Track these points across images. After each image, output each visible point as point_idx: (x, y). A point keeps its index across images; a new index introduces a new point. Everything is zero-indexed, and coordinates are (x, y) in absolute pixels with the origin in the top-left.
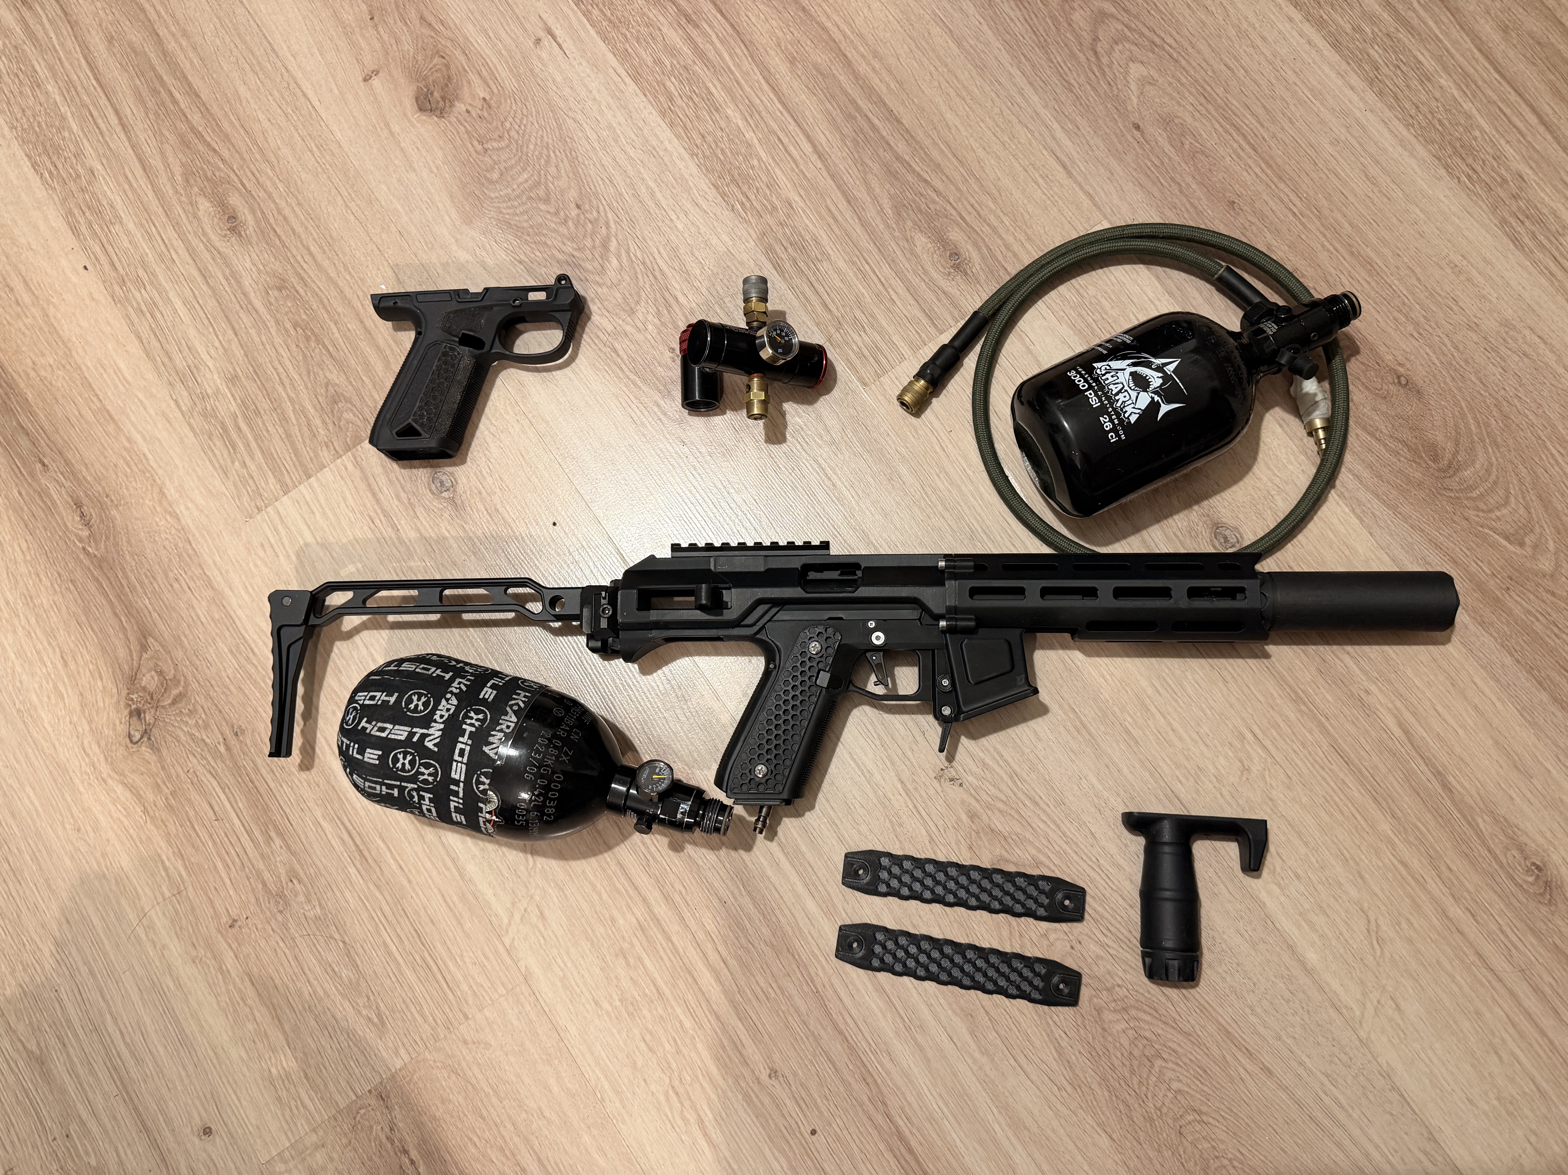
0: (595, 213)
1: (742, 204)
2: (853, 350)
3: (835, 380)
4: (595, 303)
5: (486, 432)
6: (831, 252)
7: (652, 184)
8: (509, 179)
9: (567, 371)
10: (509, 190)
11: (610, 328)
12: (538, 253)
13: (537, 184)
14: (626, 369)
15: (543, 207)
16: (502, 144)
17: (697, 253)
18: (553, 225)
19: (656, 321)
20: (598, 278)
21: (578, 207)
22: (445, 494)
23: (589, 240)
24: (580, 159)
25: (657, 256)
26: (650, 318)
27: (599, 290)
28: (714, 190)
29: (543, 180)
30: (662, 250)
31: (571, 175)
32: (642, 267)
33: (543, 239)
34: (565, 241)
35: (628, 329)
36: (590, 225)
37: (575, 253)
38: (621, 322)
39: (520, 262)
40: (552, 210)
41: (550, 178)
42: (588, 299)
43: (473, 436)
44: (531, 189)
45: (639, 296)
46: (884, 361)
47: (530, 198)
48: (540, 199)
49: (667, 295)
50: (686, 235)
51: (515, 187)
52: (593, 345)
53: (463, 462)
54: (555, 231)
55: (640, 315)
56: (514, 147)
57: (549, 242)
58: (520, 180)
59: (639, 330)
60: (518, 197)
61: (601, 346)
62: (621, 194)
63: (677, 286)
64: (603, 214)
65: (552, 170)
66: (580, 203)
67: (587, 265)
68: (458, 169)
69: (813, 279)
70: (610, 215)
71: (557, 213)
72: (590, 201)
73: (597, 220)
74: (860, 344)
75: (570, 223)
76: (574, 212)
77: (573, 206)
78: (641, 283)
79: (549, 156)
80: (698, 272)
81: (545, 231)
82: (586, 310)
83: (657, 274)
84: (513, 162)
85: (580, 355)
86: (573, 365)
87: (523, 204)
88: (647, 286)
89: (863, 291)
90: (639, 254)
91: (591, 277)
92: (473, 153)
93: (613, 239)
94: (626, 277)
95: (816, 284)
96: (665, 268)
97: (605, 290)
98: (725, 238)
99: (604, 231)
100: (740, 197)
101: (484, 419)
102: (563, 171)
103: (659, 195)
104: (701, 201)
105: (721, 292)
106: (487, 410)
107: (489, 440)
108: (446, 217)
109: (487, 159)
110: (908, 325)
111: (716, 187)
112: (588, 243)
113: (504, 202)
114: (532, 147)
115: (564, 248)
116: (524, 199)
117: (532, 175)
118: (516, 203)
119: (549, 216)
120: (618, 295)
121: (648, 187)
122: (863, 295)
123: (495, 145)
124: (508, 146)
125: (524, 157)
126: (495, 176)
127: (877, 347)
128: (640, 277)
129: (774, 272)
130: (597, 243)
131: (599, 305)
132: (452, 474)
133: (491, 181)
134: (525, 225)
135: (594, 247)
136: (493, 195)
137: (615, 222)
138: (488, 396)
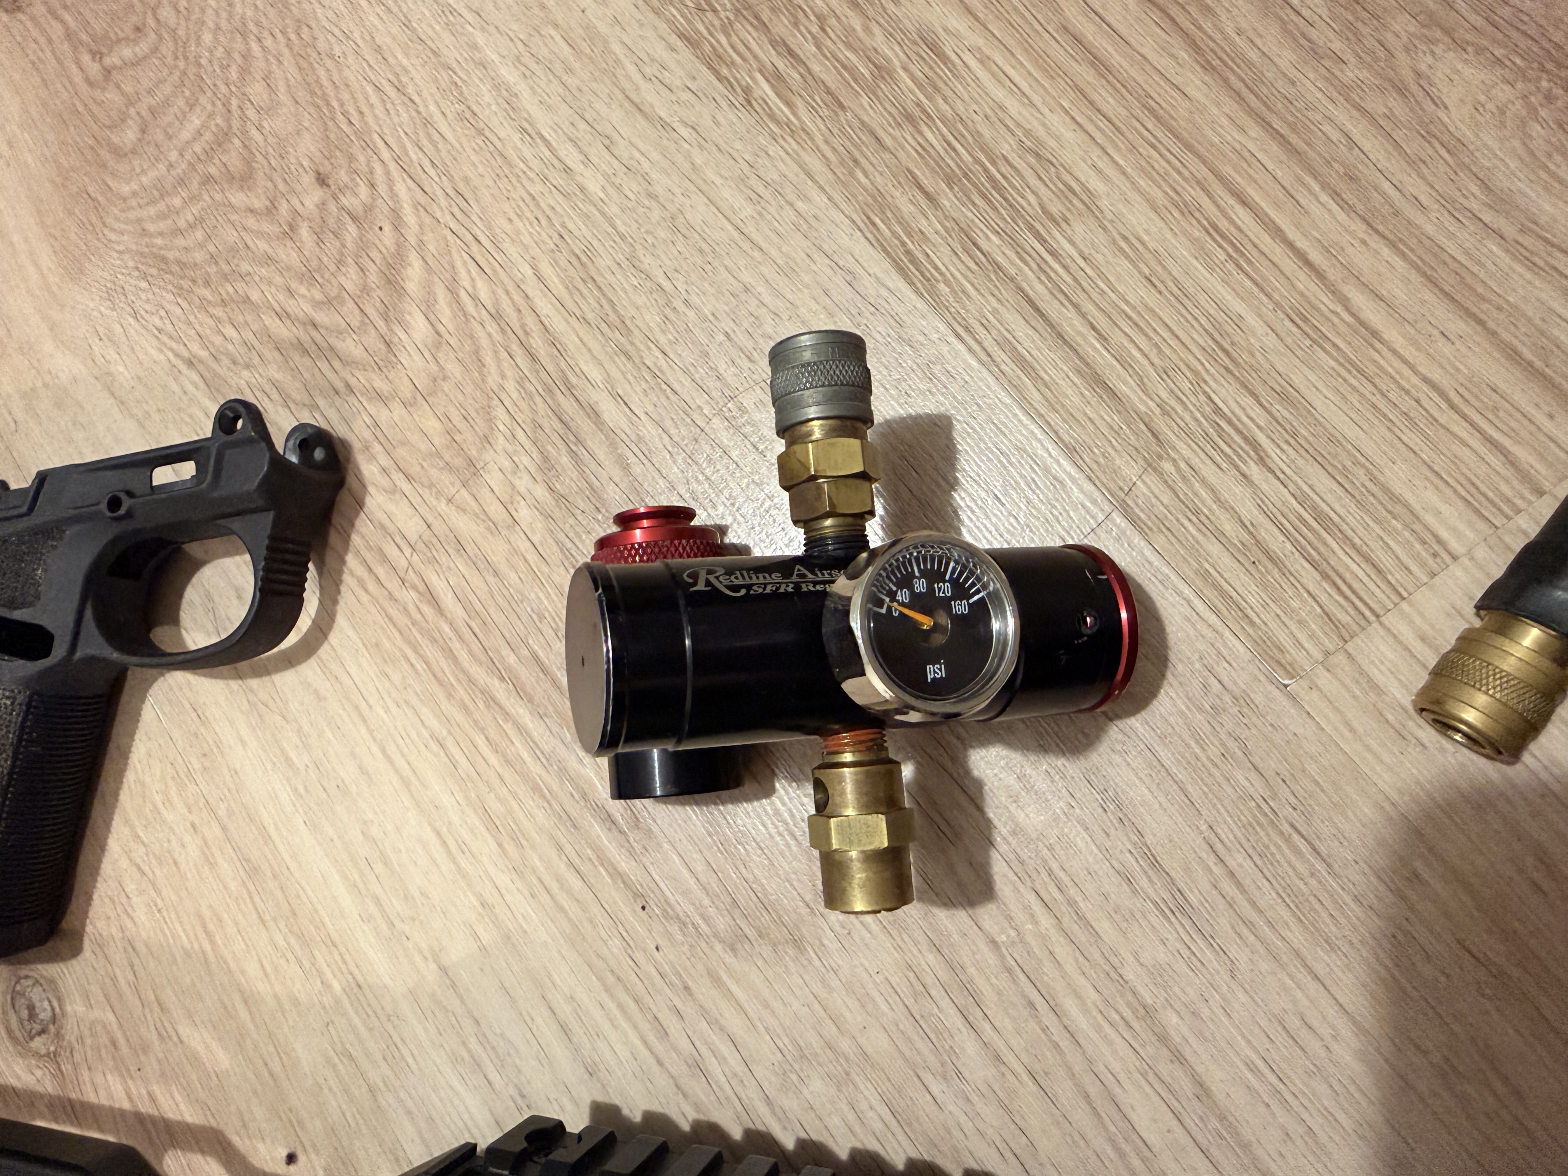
0: (363, 191)
1: (776, 79)
2: (1219, 536)
3: (1162, 662)
4: (373, 458)
5: (124, 863)
6: (1095, 184)
7: (509, 74)
8: (160, 137)
9: (309, 670)
10: (162, 167)
11: (413, 527)
12: (230, 332)
13: (223, 138)
14: (463, 655)
15: (238, 198)
16: (143, 47)
17: (647, 261)
18: (262, 245)
19: (540, 491)
20: (379, 383)
21: (322, 180)
22: (38, 1043)
23: (352, 271)
24: (322, 45)
25: (532, 288)
26: (523, 483)
27: (383, 416)
28: (685, 53)
29: (236, 124)
30: (547, 270)
31: (301, 94)
32: (492, 327)
33: (240, 286)
34: (294, 285)
35: (465, 526)
36: (352, 228)
37: (320, 317)
38: (443, 507)
39: (190, 364)
40: (258, 203)
41: (251, 113)
42: (356, 445)
43: (95, 871)
44: (208, 155)
45: (490, 421)
46: (1355, 569)
47: (208, 180)
48: (231, 178)
49: (567, 405)
50: (613, 210)
51: (174, 156)
52: (371, 586)
53: (76, 950)
54: (269, 260)
55: (494, 478)
56: (167, 48)
57: (255, 296)
58: (186, 135)
59: (494, 527)
60: (182, 182)
61: (393, 584)
62: (427, 123)
63: (595, 374)
64: (382, 189)
65: (257, 90)
66: (326, 168)
67: (350, 346)
68: (51, 137)
69: (1038, 290)
70: (402, 188)
71: (271, 211)
72: (352, 158)
73: (369, 209)
74: (1249, 510)
75: (304, 232)
76: (312, 197)
77: (308, 179)
78: (493, 380)
79: (247, 56)
80: (653, 319)
81: (245, 267)
82: (351, 480)
83: (537, 342)
84: (167, 89)
85: (341, 620)
86: (324, 651)
87: (194, 198)
88: (511, 385)
89: (1238, 307)
90: (484, 293)
91: (360, 379)
92: (83, 88)
93: (414, 259)
94: (453, 368)
95: (1052, 308)
96: (558, 323)
97: (398, 412)
98: (729, 196)
99: (388, 236)
100: (769, 56)
101: (117, 824)
102: (282, 88)
103: (528, 102)
104: (649, 95)
105: (729, 374)
106: (124, 796)
107: (131, 888)
108: (31, 269)
109: (111, 95)
110: (1446, 417)
111: (692, 42)
112: (350, 280)
113: (152, 202)
114: (207, 38)
115: (291, 306)
116: (195, 185)
117: (211, 116)
118: (177, 202)
119: (251, 222)
120: (432, 425)
121: (498, 86)
122: (1238, 321)
123: (127, 52)
124: (155, 50)
125: (192, 70)
126: (130, 135)
127: (1320, 516)
128: (489, 360)
129: (897, 283)
130: (373, 278)
131: (384, 461)
132: (52, 982)
133: (118, 152)
134: (199, 256)
135: (365, 289)
136: (125, 189)
137: (417, 205)
138: (125, 755)
